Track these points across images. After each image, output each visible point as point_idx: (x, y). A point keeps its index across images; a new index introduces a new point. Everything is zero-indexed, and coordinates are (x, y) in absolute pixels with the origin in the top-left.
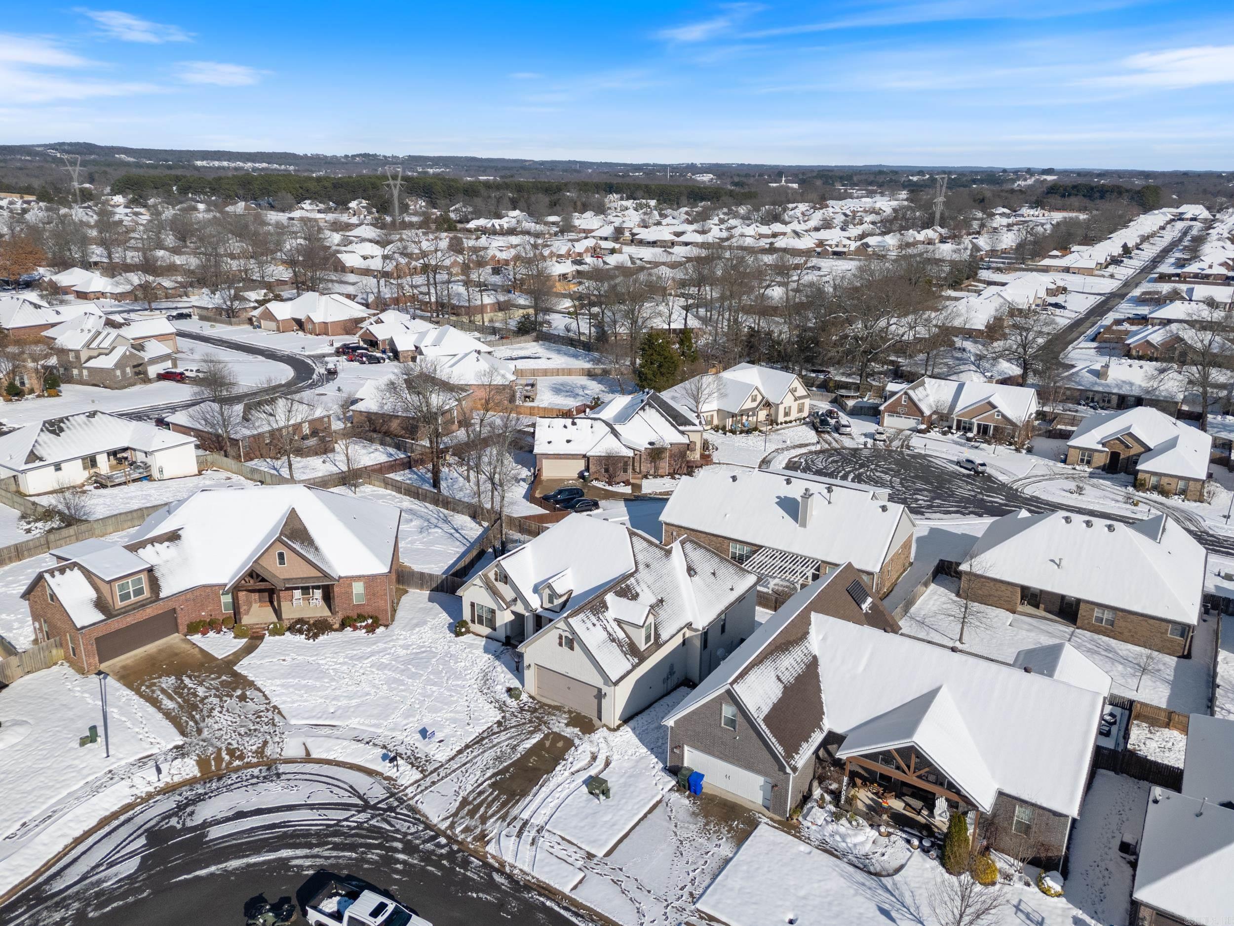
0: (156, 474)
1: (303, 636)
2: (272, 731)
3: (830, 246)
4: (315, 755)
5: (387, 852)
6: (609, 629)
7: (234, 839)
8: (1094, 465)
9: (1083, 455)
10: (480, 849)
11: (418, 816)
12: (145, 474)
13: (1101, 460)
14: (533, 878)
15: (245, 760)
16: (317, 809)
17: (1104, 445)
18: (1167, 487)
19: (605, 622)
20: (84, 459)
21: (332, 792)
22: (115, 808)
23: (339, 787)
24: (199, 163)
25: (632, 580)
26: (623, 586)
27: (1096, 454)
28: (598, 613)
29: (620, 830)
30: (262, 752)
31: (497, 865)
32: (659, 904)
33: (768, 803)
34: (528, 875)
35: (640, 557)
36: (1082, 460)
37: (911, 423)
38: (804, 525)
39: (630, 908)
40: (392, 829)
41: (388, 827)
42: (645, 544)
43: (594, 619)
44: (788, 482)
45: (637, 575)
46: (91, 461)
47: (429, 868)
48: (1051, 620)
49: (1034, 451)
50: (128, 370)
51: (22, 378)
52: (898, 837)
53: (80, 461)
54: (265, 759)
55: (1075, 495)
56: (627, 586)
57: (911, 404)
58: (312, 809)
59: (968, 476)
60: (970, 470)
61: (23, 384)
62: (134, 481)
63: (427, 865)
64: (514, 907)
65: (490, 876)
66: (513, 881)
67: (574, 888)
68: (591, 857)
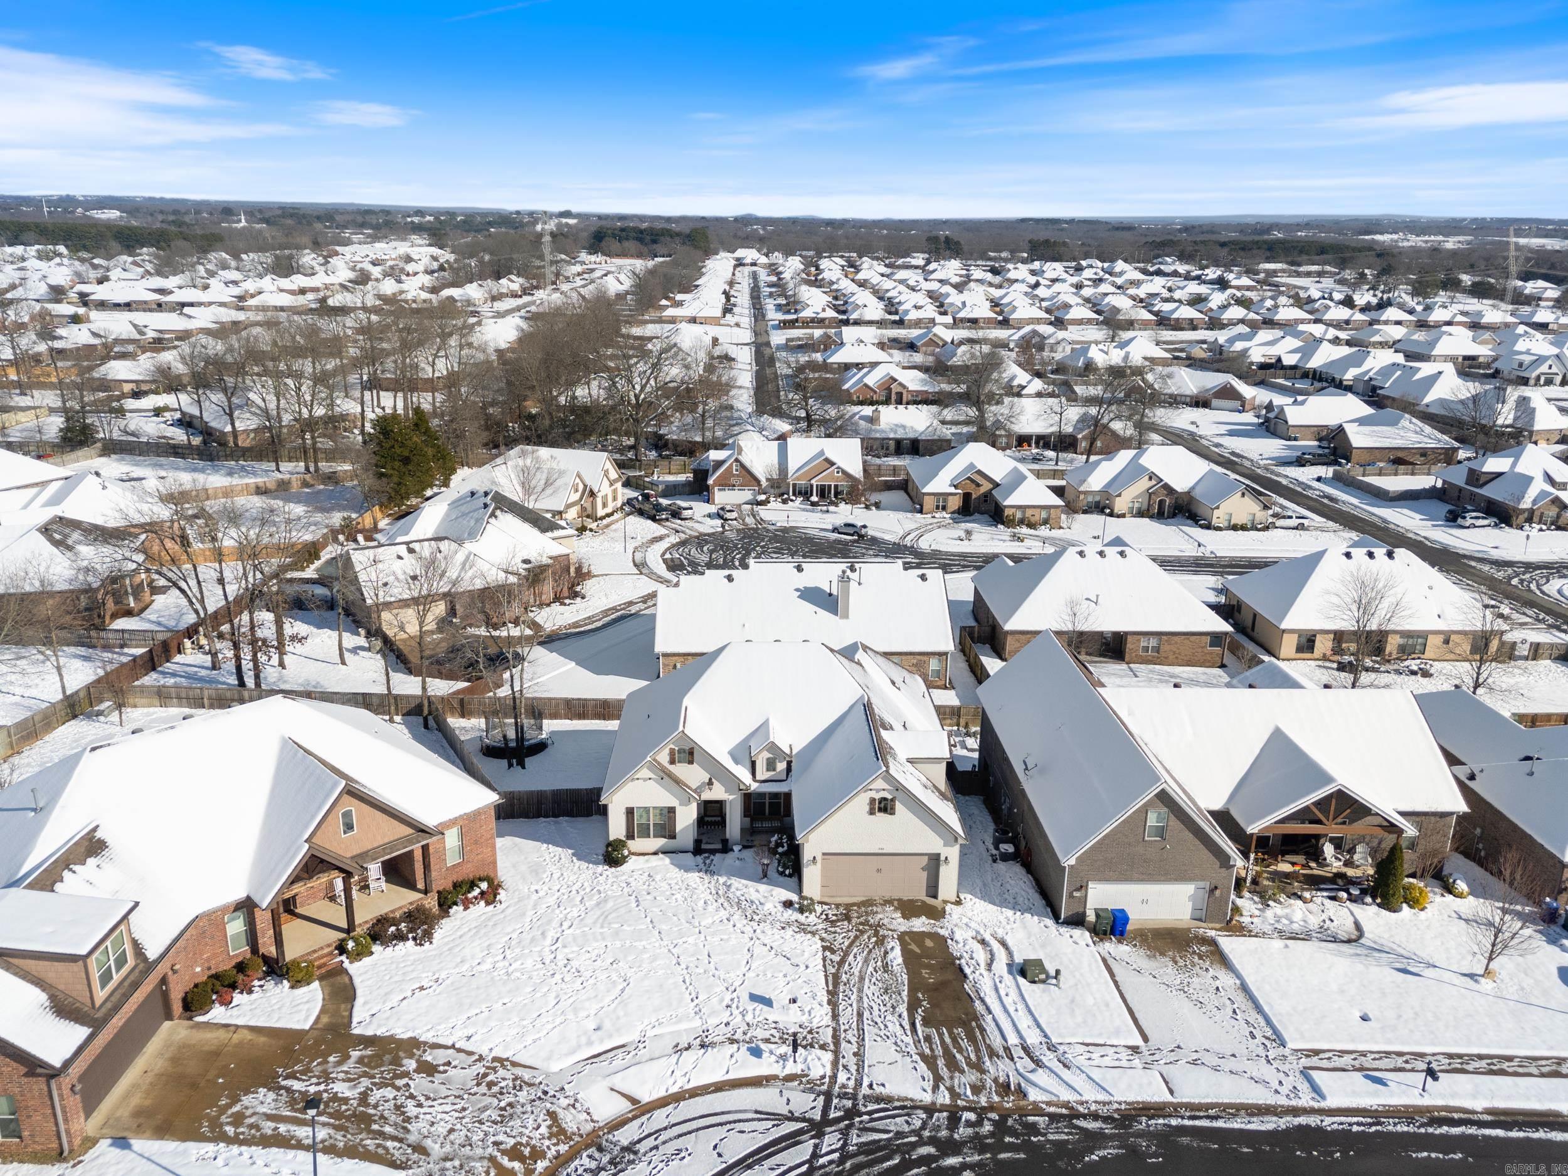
1: (411, 943)
2: (540, 1094)
3: (406, 301)
4: (646, 1098)
5: (929, 1166)
8: (950, 509)
9: (938, 501)
10: (1022, 1103)
11: (897, 1104)
13: (955, 503)
14: (1120, 1103)
15: (549, 1155)
16: (759, 1162)
17: (956, 487)
18: (1033, 520)
21: (742, 1132)
23: (739, 1121)
27: (950, 498)
30: (562, 1131)
31: (1064, 1111)
32: (1259, 1063)
33: (1198, 914)
34: (1110, 1103)
36: (938, 507)
37: (747, 495)
38: (846, 616)
39: (1244, 1082)
40: (891, 1135)
41: (885, 1136)
44: (799, 569)
47: (1002, 1156)
48: (1100, 662)
49: (882, 505)
52: (1320, 897)
54: (577, 1139)
55: (966, 542)
57: (744, 472)
58: (749, 1167)
59: (855, 541)
60: (852, 535)
63: (994, 1154)
64: (1148, 1146)
65: (1077, 1127)
66: (1107, 1119)
67: (1171, 1092)
68: (1135, 1049)
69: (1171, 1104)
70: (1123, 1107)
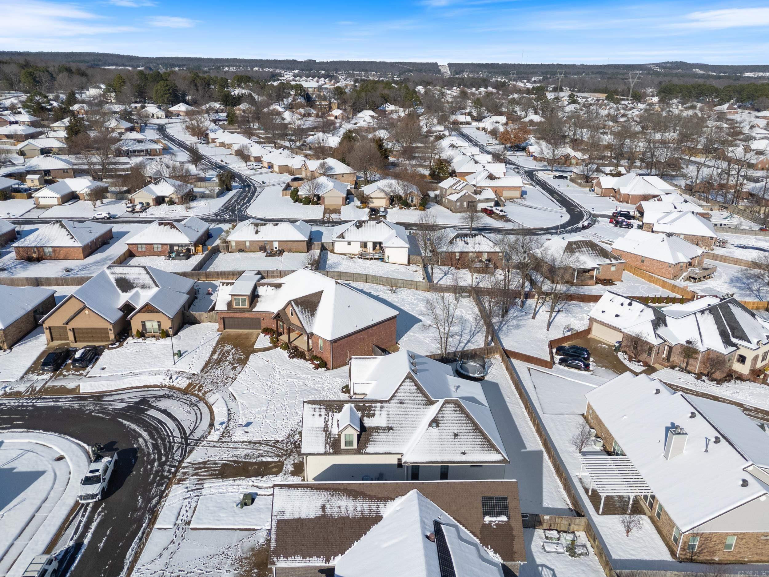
0: (386, 259)
2: (220, 387)
5: (157, 459)
6: (329, 423)
7: (148, 418)
10: (173, 484)
12: (381, 257)
15: (199, 393)
19: (330, 418)
20: (361, 242)
21: (191, 423)
22: (152, 384)
23: (196, 423)
24: (747, 74)
25: (379, 405)
26: (367, 405)
28: (330, 411)
29: (216, 525)
30: (206, 393)
31: (164, 495)
32: (164, 566)
34: (162, 508)
35: (400, 395)
40: (174, 452)
41: (174, 450)
42: (414, 388)
43: (323, 412)
45: (385, 405)
46: (364, 245)
50: (465, 203)
51: (412, 198)
53: (359, 243)
54: (203, 397)
56: (370, 407)
58: (177, 425)
61: (412, 201)
62: (375, 259)
63: (154, 474)
64: (137, 515)
65: (155, 497)
66: (155, 506)
67: (159, 529)
68: (189, 523)
69: (153, 527)
70: (159, 512)
